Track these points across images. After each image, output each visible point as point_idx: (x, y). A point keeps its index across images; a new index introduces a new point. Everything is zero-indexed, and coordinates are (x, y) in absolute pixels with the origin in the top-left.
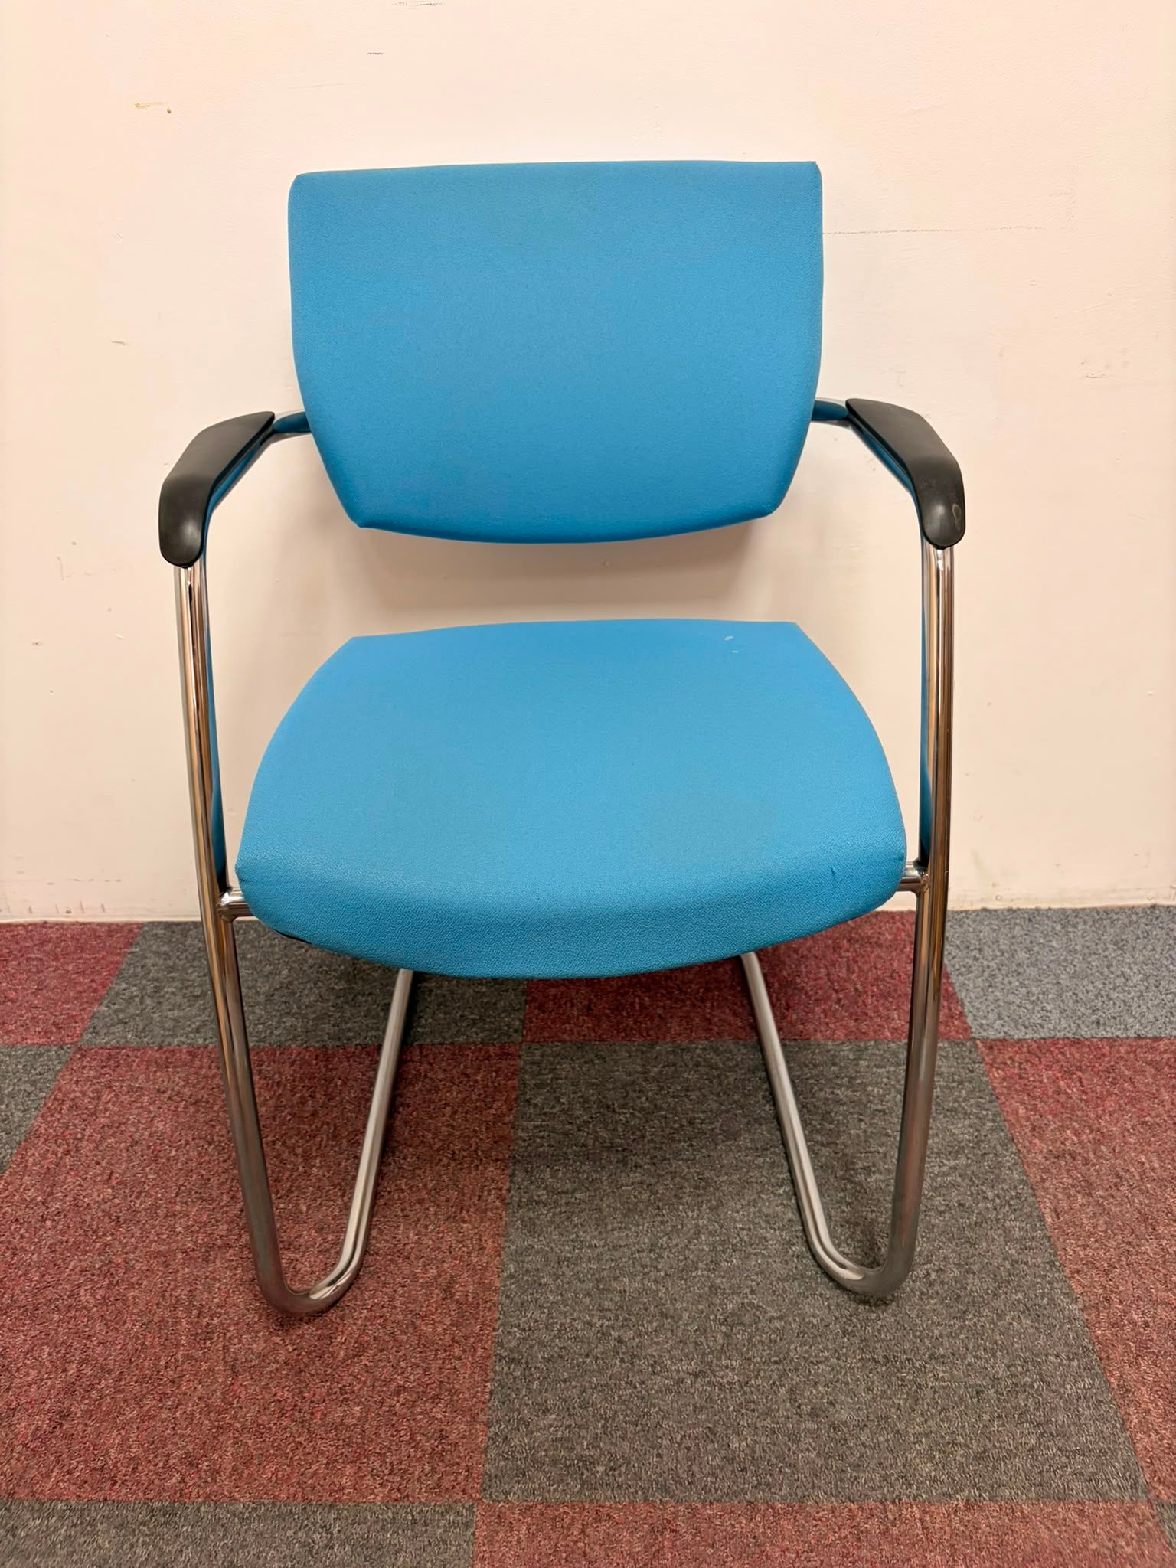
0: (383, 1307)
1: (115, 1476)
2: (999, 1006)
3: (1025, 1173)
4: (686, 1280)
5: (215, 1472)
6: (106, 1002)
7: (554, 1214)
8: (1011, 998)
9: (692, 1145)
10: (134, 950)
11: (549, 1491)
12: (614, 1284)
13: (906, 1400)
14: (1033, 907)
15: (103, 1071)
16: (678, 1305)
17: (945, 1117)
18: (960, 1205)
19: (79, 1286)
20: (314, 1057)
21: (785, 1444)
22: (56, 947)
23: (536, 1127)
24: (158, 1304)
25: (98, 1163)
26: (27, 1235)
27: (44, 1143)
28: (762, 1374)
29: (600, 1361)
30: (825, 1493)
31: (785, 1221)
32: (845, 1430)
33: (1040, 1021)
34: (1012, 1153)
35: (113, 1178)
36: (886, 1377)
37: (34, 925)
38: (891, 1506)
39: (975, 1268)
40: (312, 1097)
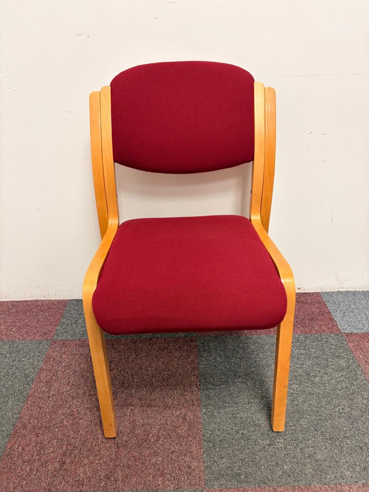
0: (164, 424)
1: (83, 483)
2: (348, 322)
3: (365, 376)
4: (261, 413)
5: (116, 481)
6: (60, 326)
7: (215, 392)
8: (351, 320)
9: (256, 369)
10: (67, 308)
11: (227, 485)
12: (238, 415)
13: (338, 451)
14: (354, 290)
15: (62, 348)
16: (260, 422)
17: (337, 358)
18: (346, 387)
19: (63, 419)
20: (130, 342)
21: (302, 467)
22: (41, 308)
23: (205, 364)
24: (90, 425)
25: (64, 379)
26: (44, 403)
27: (46, 372)
28: (291, 444)
29: (237, 441)
30: (317, 482)
31: (290, 393)
32: (320, 461)
33: (362, 327)
34: (360, 370)
35: (70, 383)
36: (331, 444)
37: (33, 301)
38: (339, 486)
39: (354, 408)
40: (131, 355)
